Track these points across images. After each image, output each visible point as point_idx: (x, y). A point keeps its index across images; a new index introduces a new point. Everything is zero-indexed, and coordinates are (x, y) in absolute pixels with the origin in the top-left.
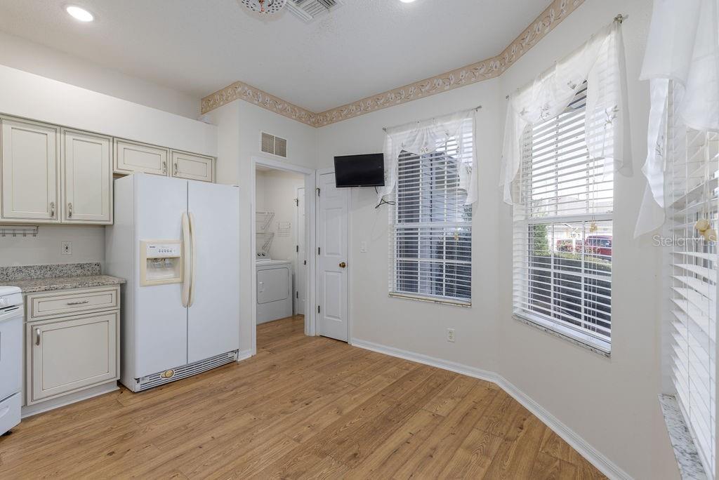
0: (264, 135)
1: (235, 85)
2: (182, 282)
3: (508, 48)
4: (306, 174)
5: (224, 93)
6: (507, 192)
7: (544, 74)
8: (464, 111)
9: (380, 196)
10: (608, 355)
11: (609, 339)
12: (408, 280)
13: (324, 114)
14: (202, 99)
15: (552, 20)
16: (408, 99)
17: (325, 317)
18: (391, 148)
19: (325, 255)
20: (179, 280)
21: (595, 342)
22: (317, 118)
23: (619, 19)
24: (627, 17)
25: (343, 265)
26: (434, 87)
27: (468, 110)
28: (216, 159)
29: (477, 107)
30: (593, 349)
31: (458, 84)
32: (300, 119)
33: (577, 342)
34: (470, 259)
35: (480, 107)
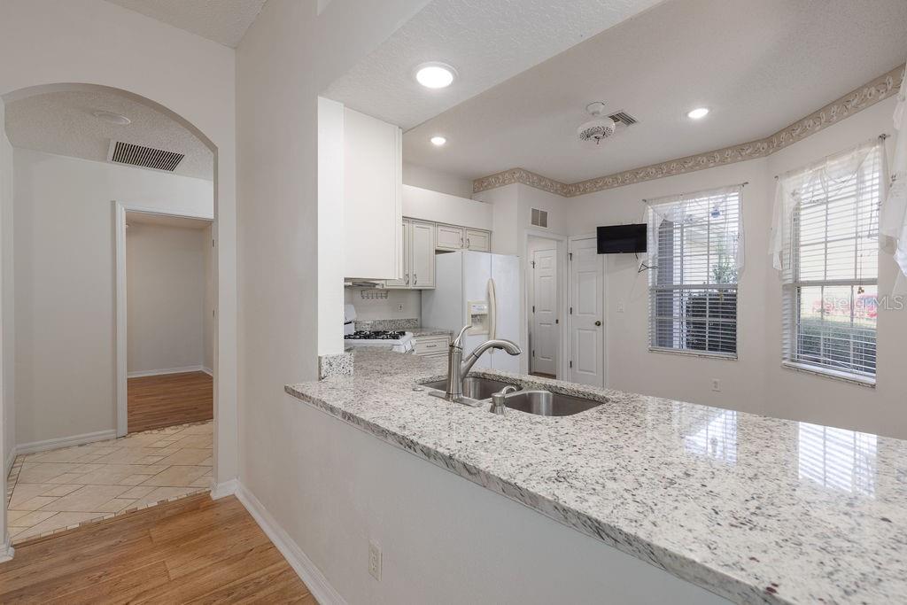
0: (533, 210)
1: (512, 172)
2: (489, 334)
3: (777, 134)
4: (558, 241)
5: (500, 177)
6: (776, 259)
7: (814, 164)
8: (731, 186)
9: (641, 261)
10: (873, 386)
11: (874, 375)
12: (663, 337)
13: (576, 185)
14: (475, 181)
15: (823, 121)
16: (669, 173)
17: (578, 371)
18: (651, 218)
19: (578, 315)
20: (487, 332)
21: (862, 378)
22: (569, 189)
23: (883, 137)
24: (889, 136)
25: (598, 324)
26: (698, 164)
27: (735, 186)
28: (491, 232)
29: (742, 182)
30: (860, 384)
31: (723, 162)
32: (556, 192)
33: (847, 380)
34: (735, 318)
35: (747, 183)
